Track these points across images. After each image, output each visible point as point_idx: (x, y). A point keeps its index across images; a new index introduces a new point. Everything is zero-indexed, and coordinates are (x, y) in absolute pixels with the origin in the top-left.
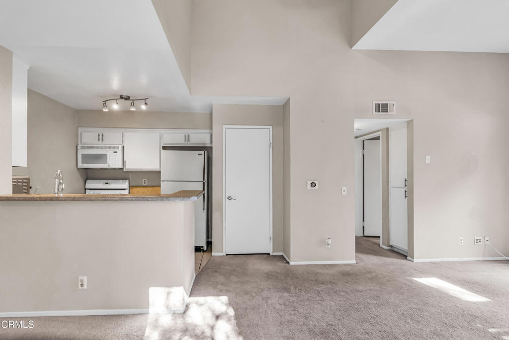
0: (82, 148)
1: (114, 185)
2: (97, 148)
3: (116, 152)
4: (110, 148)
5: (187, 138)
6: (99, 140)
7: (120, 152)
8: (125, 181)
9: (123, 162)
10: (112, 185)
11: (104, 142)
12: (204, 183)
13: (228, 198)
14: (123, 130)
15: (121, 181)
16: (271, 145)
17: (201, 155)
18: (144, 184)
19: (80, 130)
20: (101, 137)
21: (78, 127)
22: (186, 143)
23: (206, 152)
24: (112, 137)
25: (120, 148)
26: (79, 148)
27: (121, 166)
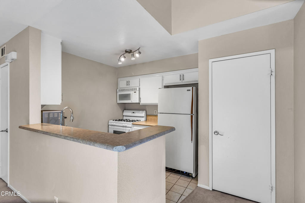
0: (119, 91)
1: (137, 114)
2: (126, 90)
3: (136, 92)
4: (132, 90)
5: (182, 77)
6: (127, 85)
7: (137, 92)
8: (143, 111)
9: (140, 99)
10: (136, 114)
11: (130, 86)
12: (192, 117)
13: (214, 133)
14: (140, 77)
15: (141, 111)
16: (274, 74)
17: (190, 90)
18: (155, 114)
19: (119, 80)
20: (128, 83)
21: (118, 78)
22: (181, 81)
23: (194, 87)
24: (134, 82)
25: (138, 89)
26: (118, 91)
27: (138, 102)
